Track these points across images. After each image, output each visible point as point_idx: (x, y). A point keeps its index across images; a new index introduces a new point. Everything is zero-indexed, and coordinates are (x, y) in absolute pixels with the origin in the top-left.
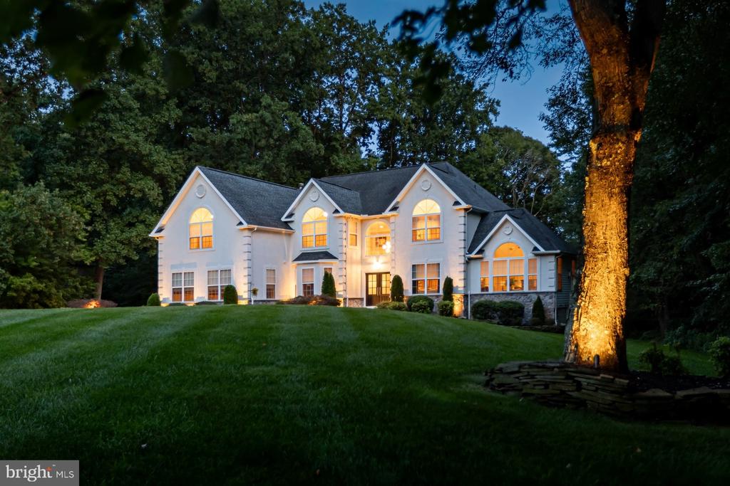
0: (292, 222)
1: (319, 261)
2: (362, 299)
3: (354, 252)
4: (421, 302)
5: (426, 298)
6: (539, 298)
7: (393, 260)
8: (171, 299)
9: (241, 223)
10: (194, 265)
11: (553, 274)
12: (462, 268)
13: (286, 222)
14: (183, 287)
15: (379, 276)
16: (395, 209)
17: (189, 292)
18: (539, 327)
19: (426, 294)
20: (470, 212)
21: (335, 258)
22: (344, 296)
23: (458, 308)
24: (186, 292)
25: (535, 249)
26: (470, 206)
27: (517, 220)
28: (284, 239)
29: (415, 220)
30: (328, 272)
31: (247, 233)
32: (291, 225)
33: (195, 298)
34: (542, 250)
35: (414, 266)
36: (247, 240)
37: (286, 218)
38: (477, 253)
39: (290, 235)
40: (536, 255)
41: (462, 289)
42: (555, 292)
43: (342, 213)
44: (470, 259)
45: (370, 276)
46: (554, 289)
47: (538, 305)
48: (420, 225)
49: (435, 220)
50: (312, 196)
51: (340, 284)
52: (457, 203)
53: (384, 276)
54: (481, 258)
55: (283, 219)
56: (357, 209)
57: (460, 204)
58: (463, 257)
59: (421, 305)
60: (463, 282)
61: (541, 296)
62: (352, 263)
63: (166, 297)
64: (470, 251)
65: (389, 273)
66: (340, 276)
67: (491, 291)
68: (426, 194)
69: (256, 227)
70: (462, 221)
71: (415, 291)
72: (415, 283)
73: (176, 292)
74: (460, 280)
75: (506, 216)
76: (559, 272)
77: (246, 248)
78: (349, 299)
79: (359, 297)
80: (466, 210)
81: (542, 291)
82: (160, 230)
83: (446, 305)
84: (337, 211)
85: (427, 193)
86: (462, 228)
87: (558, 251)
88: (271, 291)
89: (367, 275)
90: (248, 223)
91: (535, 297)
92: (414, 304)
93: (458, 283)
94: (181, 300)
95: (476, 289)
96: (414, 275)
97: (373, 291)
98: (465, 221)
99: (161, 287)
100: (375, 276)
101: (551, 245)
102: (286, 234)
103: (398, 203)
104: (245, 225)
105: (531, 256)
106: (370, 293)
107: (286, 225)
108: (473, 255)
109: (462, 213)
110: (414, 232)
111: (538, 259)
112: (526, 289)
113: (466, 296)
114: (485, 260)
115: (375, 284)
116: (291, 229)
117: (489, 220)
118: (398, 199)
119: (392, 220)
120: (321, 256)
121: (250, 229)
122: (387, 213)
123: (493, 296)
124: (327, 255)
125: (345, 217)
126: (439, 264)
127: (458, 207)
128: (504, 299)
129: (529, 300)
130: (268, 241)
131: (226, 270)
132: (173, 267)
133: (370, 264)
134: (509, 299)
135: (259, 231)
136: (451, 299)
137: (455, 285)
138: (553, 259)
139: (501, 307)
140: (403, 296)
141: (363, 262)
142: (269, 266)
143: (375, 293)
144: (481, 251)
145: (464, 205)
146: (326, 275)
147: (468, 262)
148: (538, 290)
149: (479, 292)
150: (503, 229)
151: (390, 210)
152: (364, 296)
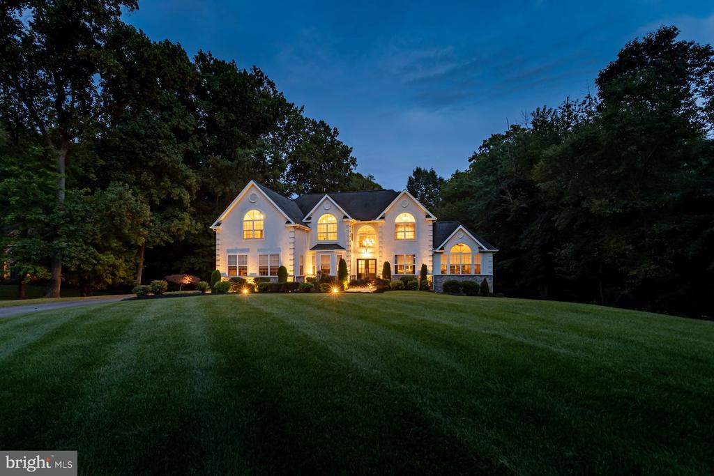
0: (309, 223)
1: (335, 250)
2: (355, 276)
6: (485, 279)
7: (378, 251)
8: (228, 274)
9: (289, 223)
10: (248, 250)
11: (491, 264)
12: (431, 258)
13: (305, 223)
14: (238, 266)
15: (367, 261)
16: (383, 218)
17: (243, 269)
19: (406, 274)
21: (344, 249)
22: (350, 274)
24: (240, 269)
25: (480, 248)
27: (468, 229)
28: (306, 234)
29: (397, 226)
30: (342, 257)
31: (293, 230)
33: (248, 274)
34: (486, 249)
35: (396, 256)
36: (293, 235)
37: (307, 220)
38: (440, 250)
40: (481, 252)
41: (432, 272)
42: (493, 276)
43: (350, 219)
45: (360, 261)
46: (492, 274)
47: (484, 283)
48: (400, 229)
49: (411, 226)
50: (326, 205)
51: (348, 266)
52: (429, 217)
53: (370, 261)
54: (442, 253)
55: (304, 220)
57: (431, 217)
58: (431, 252)
60: (432, 267)
62: (352, 252)
63: (223, 272)
64: (436, 248)
65: (374, 259)
67: (448, 274)
69: (297, 225)
70: (431, 228)
71: (396, 272)
72: (396, 267)
73: (232, 269)
74: (430, 266)
75: (461, 227)
77: (292, 240)
80: (434, 221)
81: (484, 274)
82: (219, 224)
83: (421, 282)
84: (346, 217)
85: (405, 209)
87: (496, 250)
89: (358, 260)
90: (295, 223)
91: (481, 279)
93: (430, 269)
94: (236, 275)
95: (438, 272)
96: (396, 262)
99: (219, 265)
100: (363, 261)
102: (307, 231)
103: (385, 214)
104: (293, 224)
105: (477, 252)
106: (360, 272)
107: (306, 225)
108: (437, 251)
109: (431, 223)
110: (396, 233)
111: (480, 255)
112: (473, 273)
113: (433, 276)
114: (444, 253)
115: (364, 266)
116: (309, 227)
118: (385, 212)
119: (380, 225)
120: (335, 247)
121: (294, 227)
122: (377, 221)
123: (450, 277)
124: (339, 247)
125: (352, 222)
126: (414, 255)
127: (429, 219)
129: (475, 280)
130: (300, 235)
131: (275, 255)
132: (230, 251)
133: (360, 253)
134: (460, 279)
135: (299, 229)
136: (426, 279)
137: (428, 269)
138: (492, 255)
140: (390, 275)
141: (355, 252)
142: (301, 253)
143: (363, 271)
144: (442, 249)
145: (433, 218)
146: (341, 260)
147: (435, 254)
148: (481, 274)
149: (440, 274)
150: (457, 234)
151: (380, 218)
152: (356, 274)
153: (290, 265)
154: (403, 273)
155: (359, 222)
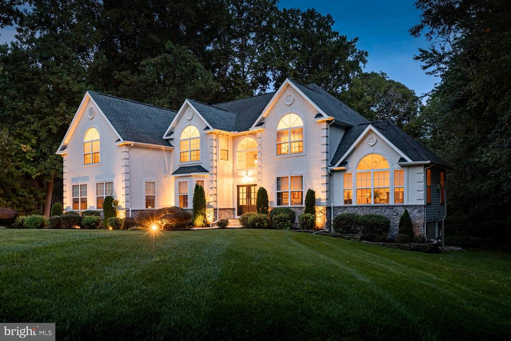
0: (172, 139)
1: (192, 174)
2: (234, 209)
3: (225, 166)
4: (282, 215)
5: (288, 210)
6: (406, 212)
7: (259, 173)
8: (72, 207)
9: (119, 140)
10: (87, 178)
11: (422, 186)
12: (324, 180)
13: (167, 140)
14: (80, 197)
15: (249, 187)
16: (260, 124)
17: (84, 201)
18: (407, 245)
19: (289, 205)
20: (332, 125)
21: (207, 171)
22: (215, 207)
23: (320, 220)
24: (82, 202)
25: (402, 159)
26: (333, 118)
27: (382, 131)
28: (165, 154)
29: (279, 134)
30: (200, 184)
31: (124, 149)
32: (171, 142)
33: (88, 207)
34: (410, 161)
35: (278, 179)
36: (125, 155)
37: (166, 136)
38: (340, 165)
39: (170, 151)
40: (403, 166)
41: (325, 201)
42: (425, 206)
43: (212, 130)
44: (333, 171)
45: (241, 188)
46: (422, 203)
47: (406, 220)
48: (284, 139)
49: (298, 134)
50: (187, 116)
51: (211, 195)
52: (319, 115)
53: (253, 188)
54: (344, 171)
55: (164, 137)
56: (228, 126)
57: (323, 116)
58: (325, 170)
59: (281, 218)
60: (325, 194)
61: (409, 210)
62: (223, 176)
63: (68, 206)
64: (333, 164)
65: (256, 185)
66: (211, 188)
67: (354, 204)
68: (289, 109)
69: (132, 143)
70: (324, 133)
71: (279, 203)
72: (279, 195)
73: (75, 202)
74: (322, 192)
75: (370, 127)
76: (428, 184)
77: (124, 163)
78: (220, 209)
79: (232, 207)
80: (328, 122)
81: (410, 204)
82: (64, 148)
83: (307, 218)
84: (207, 128)
85: (291, 108)
86: (324, 141)
87: (428, 162)
88: (150, 201)
89: (238, 187)
90: (124, 139)
91: (401, 211)
92: (274, 216)
93: (321, 195)
94: (78, 209)
95: (339, 202)
96: (278, 187)
97: (243, 202)
98: (327, 133)
99: (66, 197)
100: (245, 188)
101: (420, 155)
102: (166, 150)
103: (264, 118)
105: (397, 167)
106: (241, 204)
107: (167, 142)
108: (335, 168)
109: (325, 125)
110: (279, 146)
111: (405, 170)
112: (392, 203)
113: (329, 208)
114: (348, 172)
115: (245, 197)
116: (171, 146)
117: (353, 133)
118: (264, 114)
119: (259, 135)
120: (194, 170)
121: (127, 145)
122: (254, 129)
123: (356, 209)
124: (200, 169)
125: (215, 133)
126: (302, 176)
127: (320, 120)
128: (368, 212)
129: (395, 214)
130: (147, 156)
131: (109, 183)
132: (73, 180)
133: (240, 177)
134: (373, 212)
135: (135, 147)
136: (313, 212)
137: (317, 197)
138: (421, 170)
139: (365, 222)
140: (268, 207)
141: (234, 175)
142: (149, 179)
143: (245, 204)
144: (344, 163)
145: (326, 117)
146: (197, 187)
147: (331, 174)
148: (405, 203)
149: (342, 204)
150: (367, 140)
151: (256, 126)
152: (236, 207)
153: (123, 195)
154: (288, 204)
155: (236, 133)
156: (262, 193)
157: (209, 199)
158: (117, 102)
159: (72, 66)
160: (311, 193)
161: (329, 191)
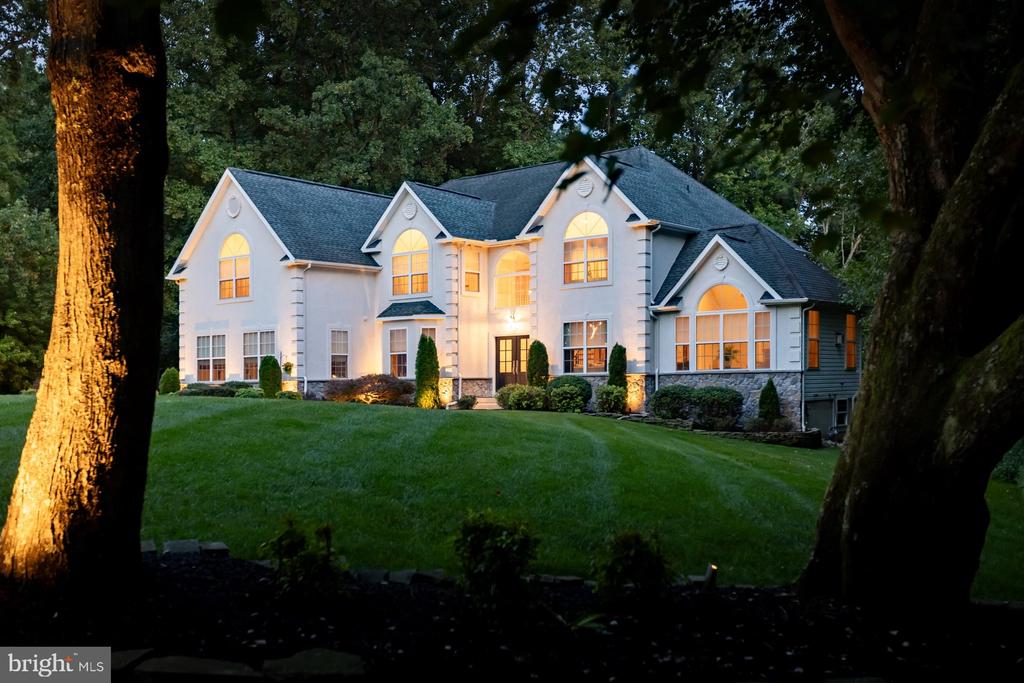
0: (378, 253)
1: (414, 317)
2: (488, 380)
3: (475, 303)
4: (567, 388)
5: (579, 380)
6: (770, 383)
7: (534, 315)
8: (196, 377)
9: (286, 258)
10: (226, 324)
11: (797, 339)
12: (642, 329)
13: (369, 255)
14: (211, 359)
15: (516, 340)
16: (536, 228)
17: (220, 367)
18: (761, 434)
19: (585, 373)
20: (657, 232)
21: (441, 312)
22: (455, 375)
23: (635, 397)
24: (215, 367)
25: (767, 295)
26: (658, 222)
27: (735, 243)
28: (365, 281)
29: (569, 247)
30: (428, 335)
31: (295, 273)
32: (376, 259)
33: (227, 376)
34: (777, 298)
35: (566, 326)
36: (296, 284)
37: (368, 247)
38: (669, 304)
39: (375, 274)
40: (769, 306)
41: (643, 365)
42: (802, 373)
43: (450, 238)
44: (658, 314)
45: (502, 342)
46: (798, 367)
47: (770, 396)
48: (577, 256)
49: (600, 247)
50: (406, 210)
51: (447, 354)
52: (633, 217)
53: (523, 341)
54: (676, 312)
55: (364, 249)
56: (479, 229)
57: (638, 218)
58: (644, 310)
59: (565, 393)
60: (643, 352)
61: (776, 380)
62: (469, 320)
63: (189, 374)
64: (658, 301)
65: (527, 337)
66: (448, 342)
67: (692, 369)
68: (585, 202)
69: (310, 263)
70: (642, 247)
71: (567, 368)
72: (568, 354)
73: (203, 366)
74: (639, 349)
75: (717, 239)
76: (813, 335)
77: (295, 297)
78: (464, 380)
79: (485, 376)
80: (649, 228)
81: (780, 369)
82: (181, 270)
83: (609, 393)
84: (442, 235)
86: (642, 260)
87: (805, 299)
88: (339, 365)
89: (498, 339)
90: (296, 257)
91: (765, 379)
92: (554, 390)
93: (636, 354)
94: (209, 379)
95: (667, 365)
96: (566, 340)
97: (507, 367)
98: (648, 247)
99: (183, 358)
100: (509, 342)
101: (795, 288)
102: (368, 273)
103: (541, 218)
104: (292, 260)
105: (760, 308)
106: (502, 370)
107: (370, 259)
108: (661, 307)
109: (643, 234)
110: (568, 268)
111: (772, 313)
112: (751, 367)
113: (650, 378)
114: (682, 315)
115: (509, 354)
116: (377, 265)
117: (696, 243)
118: (539, 213)
119: (533, 247)
120: (418, 308)
121: (300, 267)
122: (523, 236)
123: (696, 378)
124: (429, 308)
125: (456, 244)
126: (606, 321)
127: (634, 225)
128: (713, 383)
129: (756, 386)
130: (334, 287)
131: (267, 332)
132: (197, 326)
133: (501, 321)
134: (722, 383)
135: (314, 268)
136: (623, 383)
137: (630, 357)
138: (797, 312)
139: (700, 399)
140: (547, 376)
141: (491, 317)
142: (337, 326)
143: (509, 370)
144: (676, 299)
145: (645, 221)
146: (423, 340)
147: (655, 317)
148: (772, 368)
149: (673, 370)
150: (713, 261)
151: (528, 232)
152: (493, 376)
153: (293, 354)
154: (581, 370)
155: (494, 242)
156: (538, 350)
157: (444, 361)
158: (277, 185)
159: (178, 102)
160: (620, 351)
161: (651, 348)
